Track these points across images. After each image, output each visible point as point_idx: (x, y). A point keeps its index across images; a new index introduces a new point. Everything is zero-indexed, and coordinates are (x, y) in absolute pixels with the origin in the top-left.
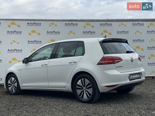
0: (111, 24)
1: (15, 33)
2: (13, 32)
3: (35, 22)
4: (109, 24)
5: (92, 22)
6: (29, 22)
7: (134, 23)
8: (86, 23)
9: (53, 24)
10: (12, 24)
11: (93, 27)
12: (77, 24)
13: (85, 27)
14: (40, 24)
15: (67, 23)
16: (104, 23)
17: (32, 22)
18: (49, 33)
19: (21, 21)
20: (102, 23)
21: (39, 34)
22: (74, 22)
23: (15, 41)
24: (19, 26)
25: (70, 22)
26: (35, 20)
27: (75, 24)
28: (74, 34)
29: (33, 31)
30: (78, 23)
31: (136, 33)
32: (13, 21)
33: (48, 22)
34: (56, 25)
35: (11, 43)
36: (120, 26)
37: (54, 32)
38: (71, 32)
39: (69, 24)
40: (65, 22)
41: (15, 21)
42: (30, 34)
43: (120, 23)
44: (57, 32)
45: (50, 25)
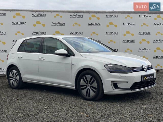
0: (117, 16)
1: (20, 24)
2: (18, 23)
3: (40, 13)
4: (115, 16)
5: (98, 14)
6: (34, 13)
7: (141, 15)
8: (91, 14)
9: (57, 15)
10: (17, 14)
11: (98, 19)
12: (82, 16)
13: (90, 19)
14: (45, 15)
15: (72, 14)
16: (110, 15)
17: (37, 13)
18: (54, 25)
19: (26, 12)
20: (108, 15)
21: (44, 25)
22: (79, 14)
23: (20, 32)
24: (24, 17)
25: (75, 14)
26: (40, 11)
27: (80, 16)
28: (79, 25)
29: (38, 23)
30: (83, 14)
31: (142, 26)
32: (18, 12)
33: (53, 13)
34: (61, 17)
35: (16, 34)
36: (126, 18)
38: (76, 24)
40: (70, 14)
41: (20, 12)
43: (127, 15)
44: (62, 24)
45: (55, 17)
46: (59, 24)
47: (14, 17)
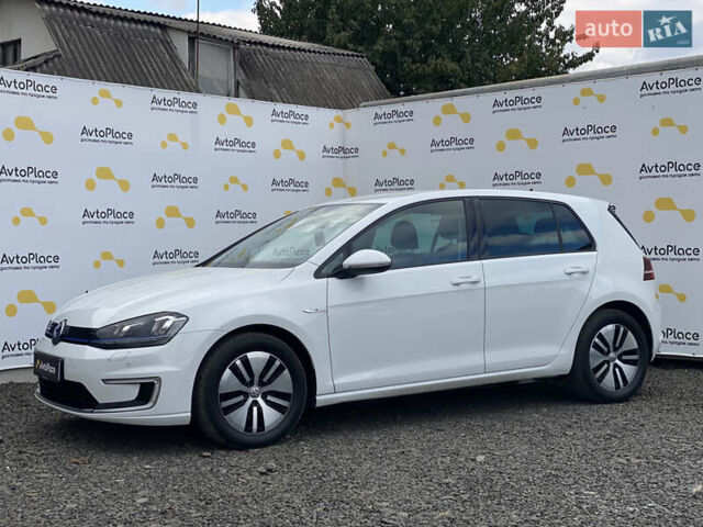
2: (447, 143)
9: (586, 92)
10: (446, 110)
12: (698, 81)
14: (539, 99)
15: (651, 79)
18: (570, 137)
21: (533, 143)
24: (466, 118)
25: (664, 77)
26: (523, 86)
29: (514, 134)
30: (701, 72)
34: (601, 98)
37: (591, 127)
38: (666, 122)
39: (657, 83)
40: (639, 79)
42: (501, 147)
44: (604, 130)
45: (576, 102)
46: (591, 134)
47: (437, 121)
